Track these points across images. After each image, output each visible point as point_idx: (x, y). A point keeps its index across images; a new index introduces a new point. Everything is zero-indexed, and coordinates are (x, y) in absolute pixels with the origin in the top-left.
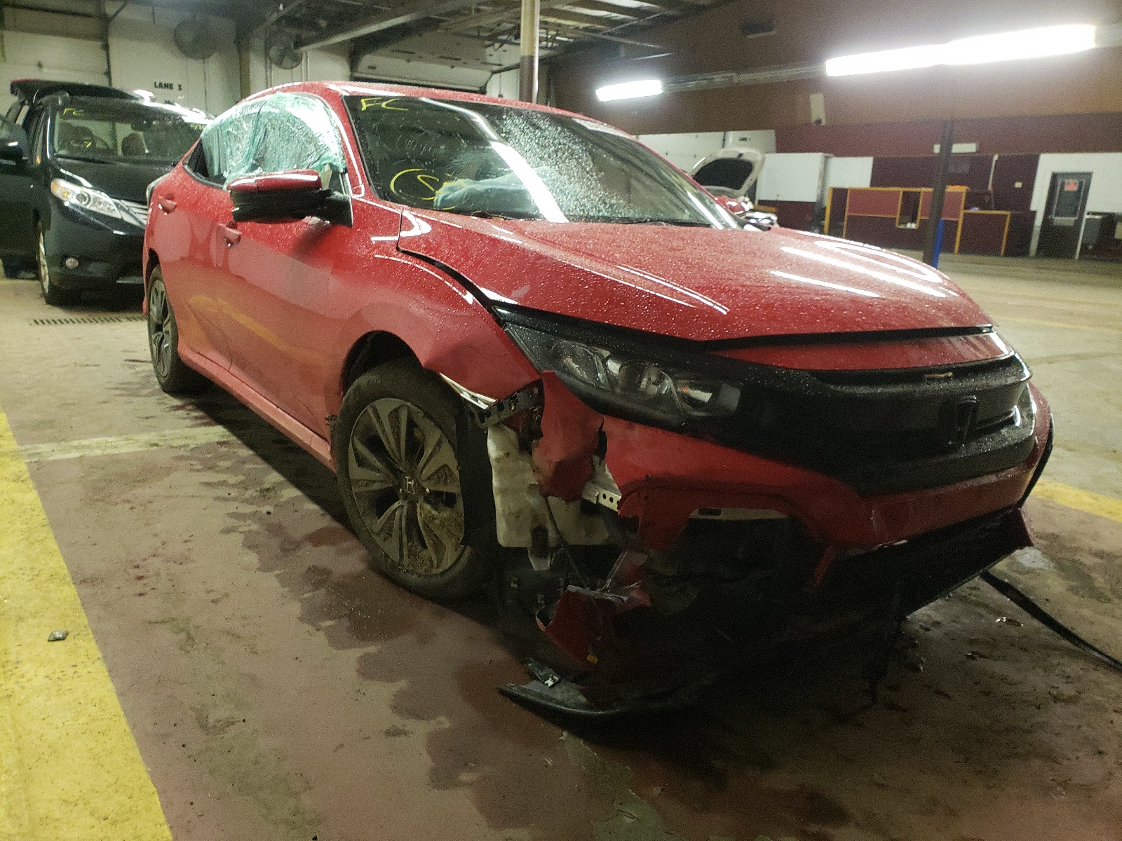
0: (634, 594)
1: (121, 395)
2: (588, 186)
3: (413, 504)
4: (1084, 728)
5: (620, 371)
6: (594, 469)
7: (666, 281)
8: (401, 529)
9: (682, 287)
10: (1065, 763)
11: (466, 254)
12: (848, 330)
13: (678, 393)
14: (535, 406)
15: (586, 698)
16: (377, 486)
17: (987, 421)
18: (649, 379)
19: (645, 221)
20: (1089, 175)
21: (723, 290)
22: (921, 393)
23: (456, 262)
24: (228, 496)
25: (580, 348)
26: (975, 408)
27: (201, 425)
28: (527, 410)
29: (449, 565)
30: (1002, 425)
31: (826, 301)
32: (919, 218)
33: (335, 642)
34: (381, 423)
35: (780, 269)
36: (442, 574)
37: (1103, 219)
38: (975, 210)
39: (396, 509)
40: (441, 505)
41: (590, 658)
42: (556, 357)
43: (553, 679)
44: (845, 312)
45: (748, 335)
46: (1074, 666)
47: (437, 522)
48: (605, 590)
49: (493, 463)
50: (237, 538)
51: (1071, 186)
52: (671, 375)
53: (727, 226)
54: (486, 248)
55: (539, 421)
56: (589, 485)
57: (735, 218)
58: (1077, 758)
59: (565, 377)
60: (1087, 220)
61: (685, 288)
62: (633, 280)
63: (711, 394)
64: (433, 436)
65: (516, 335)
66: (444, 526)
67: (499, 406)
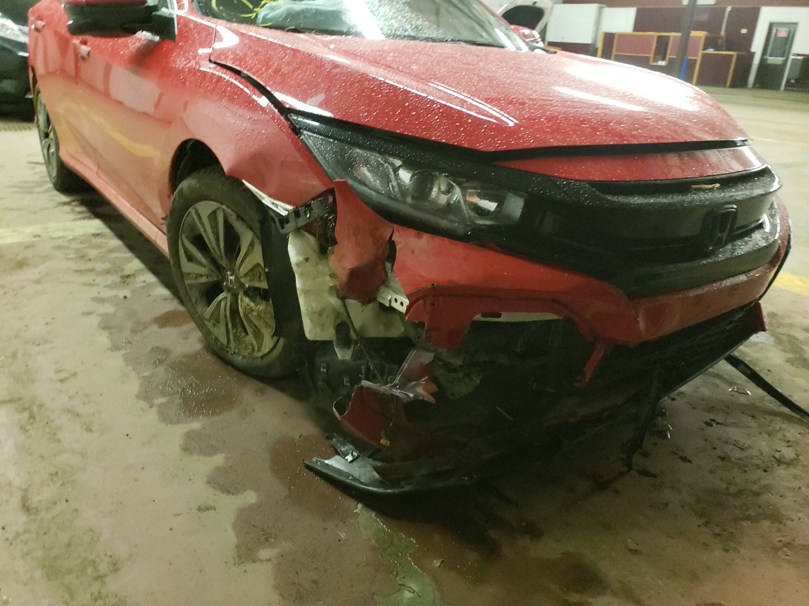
0: (420, 390)
1: (15, 192)
2: (396, 8)
3: (235, 296)
4: (803, 489)
5: (410, 180)
6: (386, 273)
7: (457, 92)
8: (226, 317)
9: (472, 98)
10: (789, 523)
11: (267, 64)
12: (625, 142)
13: (465, 201)
14: (330, 215)
15: (380, 475)
16: (203, 280)
17: (742, 227)
18: (439, 188)
19: (447, 41)
20: (795, 24)
21: (511, 102)
22: (690, 202)
23: (257, 72)
24: (93, 283)
25: (375, 158)
26: (735, 215)
27: (80, 219)
28: (322, 218)
29: (267, 351)
30: (753, 230)
31: (606, 115)
32: (668, 56)
33: (165, 418)
34: (202, 224)
35: (564, 85)
36: (262, 357)
37: (804, 59)
38: (711, 51)
39: (221, 300)
40: (258, 299)
41: (383, 441)
42: (348, 165)
43: (352, 454)
44: (622, 126)
45: (532, 146)
46: (793, 431)
47: (255, 313)
48: (395, 386)
49: (294, 268)
50: (95, 320)
51: (783, 33)
52: (459, 184)
53: (519, 48)
54: (287, 57)
55: (333, 228)
56: (383, 289)
57: (527, 44)
58: (799, 519)
59: (356, 185)
60: (793, 59)
61: (476, 99)
62: (426, 90)
63: (496, 204)
64: (247, 237)
65: (310, 143)
66: (260, 318)
67: (296, 213)
